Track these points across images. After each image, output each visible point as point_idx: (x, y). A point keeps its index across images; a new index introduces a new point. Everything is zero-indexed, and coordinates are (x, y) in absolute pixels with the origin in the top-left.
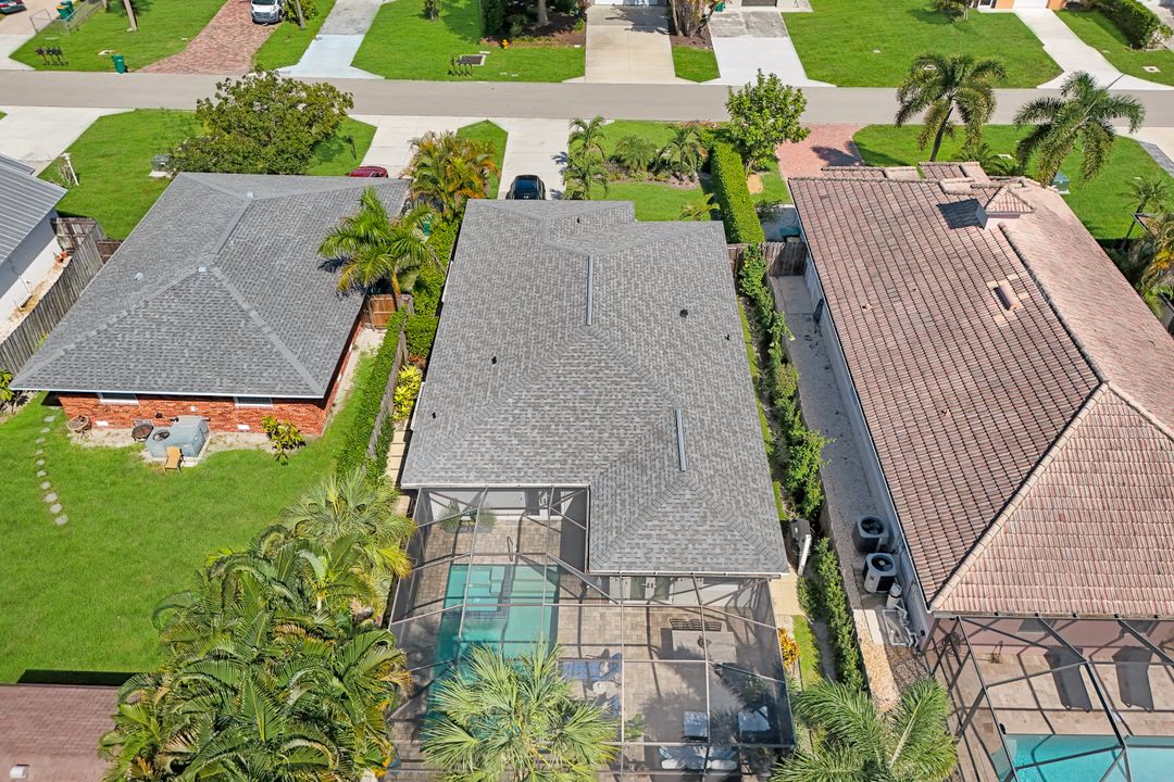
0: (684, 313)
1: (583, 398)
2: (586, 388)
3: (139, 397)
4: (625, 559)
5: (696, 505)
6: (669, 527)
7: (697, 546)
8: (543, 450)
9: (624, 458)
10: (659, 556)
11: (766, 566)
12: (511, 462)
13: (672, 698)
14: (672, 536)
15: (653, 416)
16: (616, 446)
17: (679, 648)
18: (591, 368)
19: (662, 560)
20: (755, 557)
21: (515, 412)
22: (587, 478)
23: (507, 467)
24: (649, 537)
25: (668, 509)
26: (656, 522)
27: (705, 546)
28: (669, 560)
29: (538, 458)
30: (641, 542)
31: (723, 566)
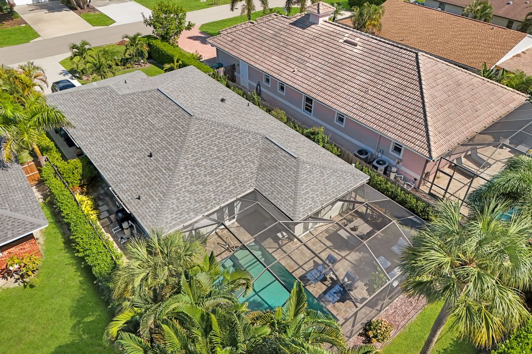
0: (223, 100)
1: (218, 151)
2: (216, 145)
4: (306, 208)
5: (314, 169)
6: (312, 184)
7: (330, 186)
8: (219, 184)
9: (261, 168)
10: (318, 198)
11: (360, 179)
12: (207, 197)
14: (316, 187)
15: (257, 144)
16: (252, 165)
18: (211, 135)
19: (321, 199)
20: (353, 178)
22: (250, 186)
23: (207, 201)
24: (307, 192)
25: (305, 176)
26: (305, 185)
27: (332, 184)
28: (324, 198)
29: (219, 189)
30: (306, 196)
31: (346, 188)
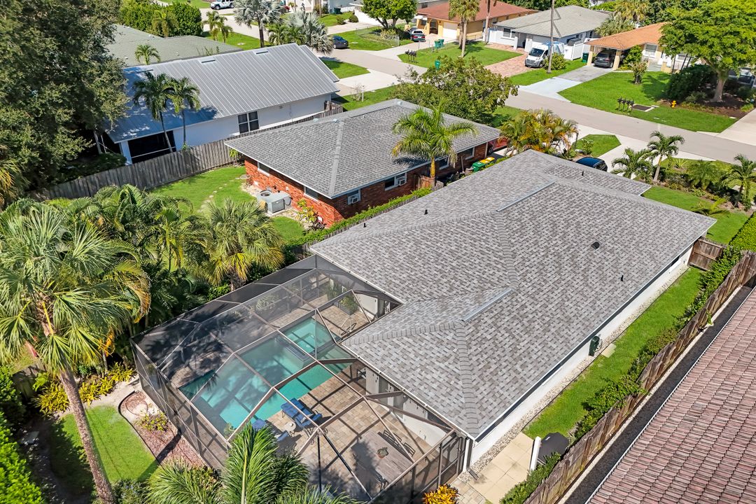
0: (596, 245)
1: (451, 251)
2: (459, 247)
3: (271, 171)
4: (368, 350)
5: (449, 346)
6: (416, 349)
7: (423, 373)
8: (398, 269)
10: (391, 362)
11: (460, 421)
12: (373, 266)
13: (334, 475)
14: (412, 356)
16: (445, 290)
17: (364, 443)
18: (474, 236)
19: (391, 367)
20: (459, 409)
21: (403, 240)
22: (407, 299)
23: (369, 266)
24: (397, 346)
25: (428, 338)
26: (410, 340)
27: (429, 377)
28: (395, 369)
29: (391, 271)
30: (389, 346)
31: (428, 398)
